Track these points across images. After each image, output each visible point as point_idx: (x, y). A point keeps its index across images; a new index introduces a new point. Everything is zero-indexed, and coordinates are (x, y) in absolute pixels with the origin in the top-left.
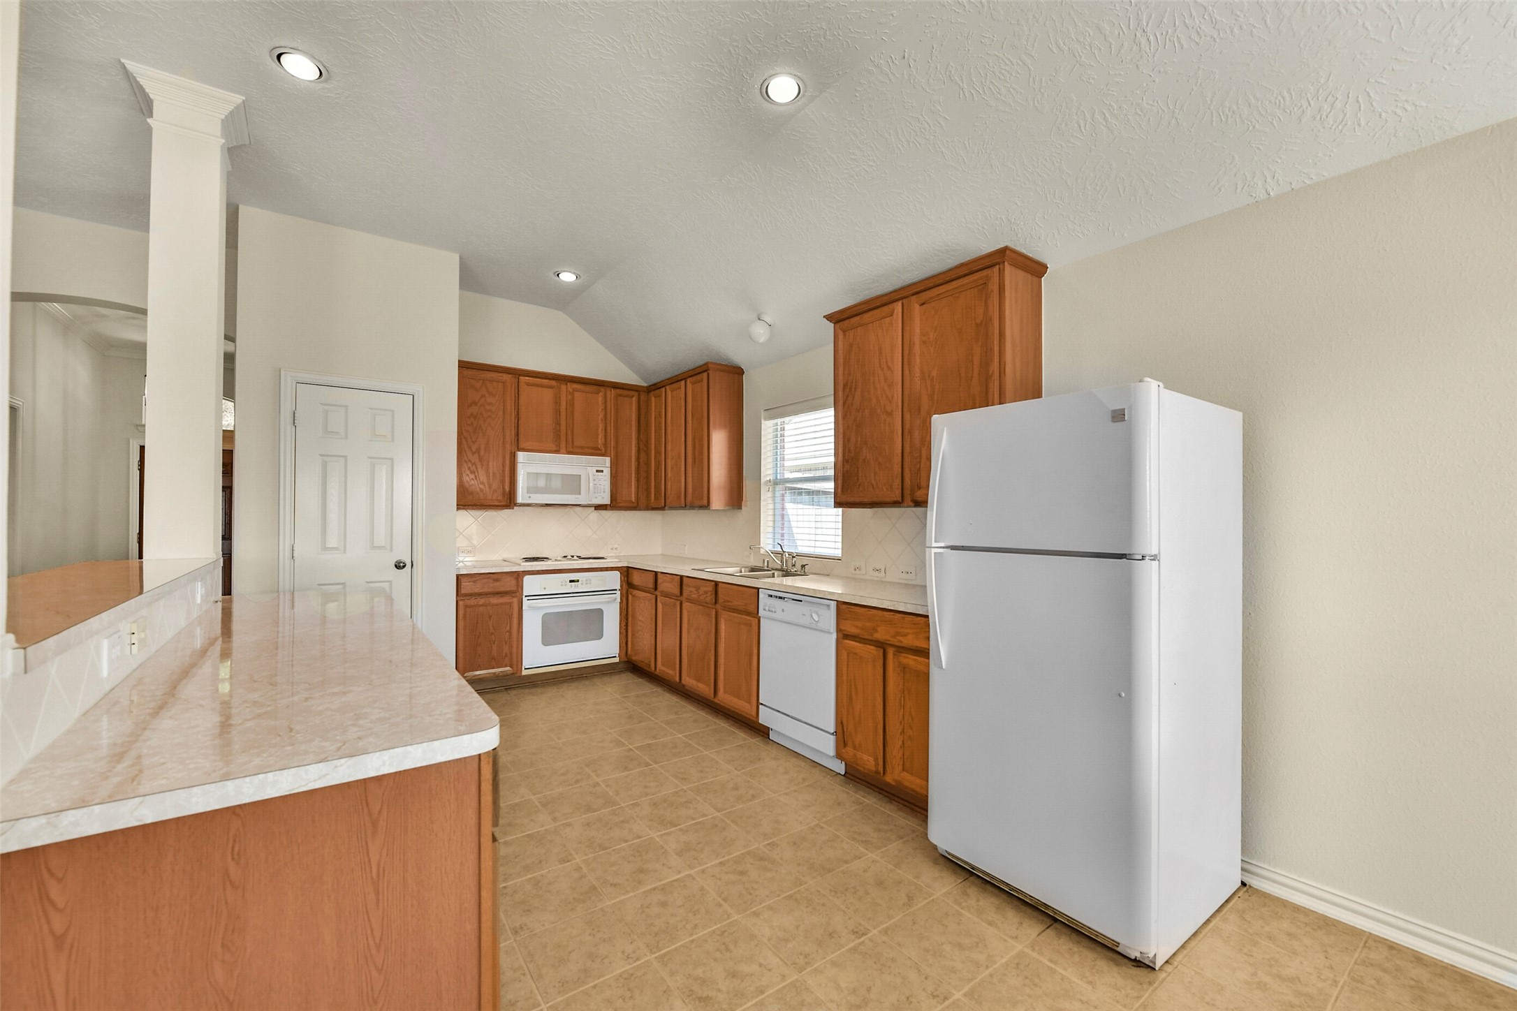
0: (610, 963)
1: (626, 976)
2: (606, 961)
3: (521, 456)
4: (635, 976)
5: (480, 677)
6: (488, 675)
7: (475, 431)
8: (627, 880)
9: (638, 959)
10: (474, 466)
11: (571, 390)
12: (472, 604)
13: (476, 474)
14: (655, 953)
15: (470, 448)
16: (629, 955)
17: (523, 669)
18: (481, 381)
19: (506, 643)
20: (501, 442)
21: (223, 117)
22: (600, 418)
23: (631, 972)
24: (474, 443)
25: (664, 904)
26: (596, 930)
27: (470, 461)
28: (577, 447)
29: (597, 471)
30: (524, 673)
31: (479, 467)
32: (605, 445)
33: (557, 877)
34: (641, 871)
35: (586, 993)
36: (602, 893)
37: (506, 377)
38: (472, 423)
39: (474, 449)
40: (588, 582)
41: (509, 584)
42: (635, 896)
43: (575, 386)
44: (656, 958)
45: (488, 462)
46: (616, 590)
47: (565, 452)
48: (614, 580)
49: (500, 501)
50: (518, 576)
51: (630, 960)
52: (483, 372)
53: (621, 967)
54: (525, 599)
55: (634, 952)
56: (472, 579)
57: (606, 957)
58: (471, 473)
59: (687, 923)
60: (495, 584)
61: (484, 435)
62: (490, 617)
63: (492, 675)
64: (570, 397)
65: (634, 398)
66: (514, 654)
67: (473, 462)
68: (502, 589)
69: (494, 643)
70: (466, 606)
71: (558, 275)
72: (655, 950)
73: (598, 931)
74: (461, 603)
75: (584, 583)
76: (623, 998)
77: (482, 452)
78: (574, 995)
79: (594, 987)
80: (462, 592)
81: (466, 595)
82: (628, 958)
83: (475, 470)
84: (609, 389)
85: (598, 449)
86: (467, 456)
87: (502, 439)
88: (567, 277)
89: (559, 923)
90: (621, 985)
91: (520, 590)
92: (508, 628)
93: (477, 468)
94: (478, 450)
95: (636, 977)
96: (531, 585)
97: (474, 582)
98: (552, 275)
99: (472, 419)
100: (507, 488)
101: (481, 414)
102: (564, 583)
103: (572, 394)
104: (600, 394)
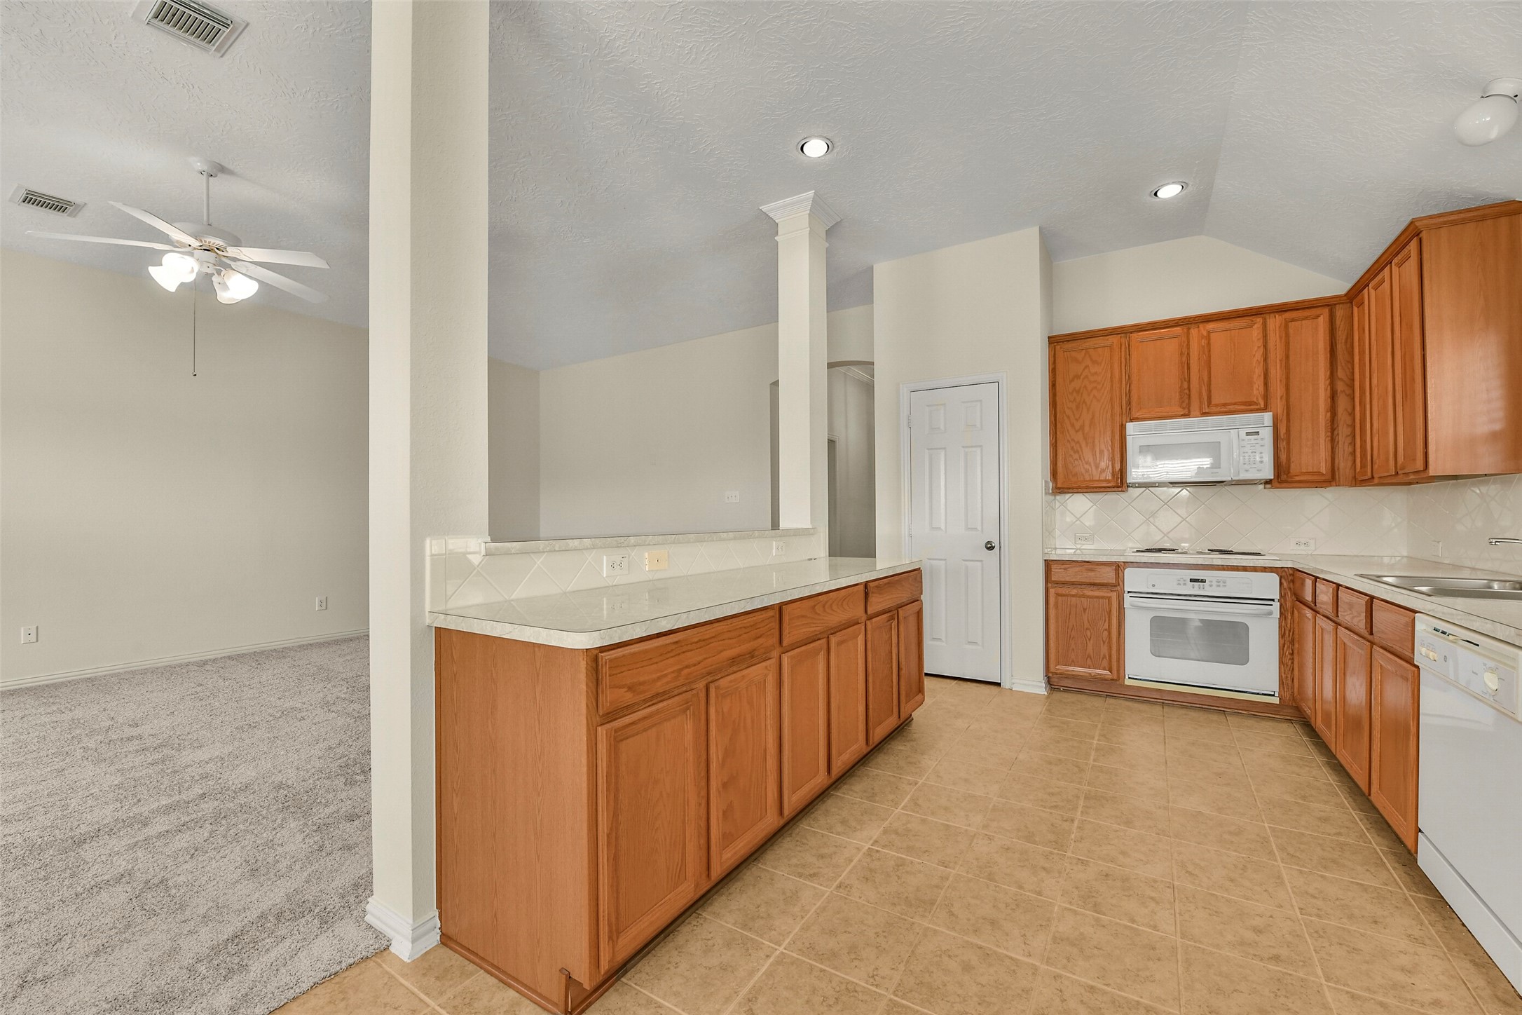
0: (856, 966)
1: (850, 987)
2: (856, 963)
3: (1131, 427)
4: (856, 994)
5: (1074, 673)
6: (1081, 674)
7: (1078, 407)
8: (969, 920)
9: (877, 986)
10: (1078, 445)
11: (1205, 333)
12: (1064, 593)
13: (1081, 453)
14: (897, 996)
15: (1073, 425)
16: (877, 975)
17: (1127, 677)
18: (1084, 351)
19: (1104, 643)
20: (1109, 414)
21: (808, 212)
22: (1255, 359)
23: (857, 989)
24: (1077, 420)
25: (967, 967)
26: (885, 934)
27: (1073, 440)
28: (1216, 405)
29: (1248, 434)
30: (1128, 682)
31: (1083, 445)
32: (1266, 397)
33: (920, 872)
34: (993, 923)
35: (812, 968)
36: (932, 912)
37: (1114, 340)
38: (1075, 399)
39: (1077, 428)
40: (1221, 584)
41: (1108, 575)
42: (954, 938)
43: (1211, 326)
44: (890, 1000)
45: (1094, 438)
46: (1273, 600)
47: (1198, 413)
48: (1269, 586)
49: (1108, 481)
50: (1119, 567)
51: (872, 980)
52: (1086, 340)
53: (857, 977)
54: (1126, 596)
55: (883, 978)
56: (1063, 567)
57: (861, 960)
58: (1075, 452)
59: (960, 1003)
60: (1089, 574)
61: (1088, 410)
62: (1085, 610)
63: (1088, 675)
64: (1203, 342)
65: (1321, 319)
66: (1116, 658)
67: (1076, 440)
68: (1097, 581)
69: (1089, 640)
70: (1058, 595)
71: (1156, 194)
72: (900, 993)
73: (885, 937)
74: (1052, 591)
75: (1214, 584)
76: (825, 998)
77: (1087, 428)
78: (804, 962)
79: (822, 971)
80: (1053, 579)
81: (1057, 583)
82: (873, 977)
83: (1079, 449)
84: (1272, 315)
85: (1256, 404)
86: (1070, 436)
87: (1110, 411)
88: (1169, 191)
89: (872, 905)
90: (838, 989)
91: (1121, 583)
92: (1106, 626)
93: (1081, 447)
94: (1082, 427)
95: (855, 997)
96: (1133, 580)
97: (1065, 569)
98: (1149, 198)
99: (1075, 394)
100: (1118, 467)
101: (1085, 387)
102: (1182, 582)
103: (1208, 338)
104: (1256, 326)
